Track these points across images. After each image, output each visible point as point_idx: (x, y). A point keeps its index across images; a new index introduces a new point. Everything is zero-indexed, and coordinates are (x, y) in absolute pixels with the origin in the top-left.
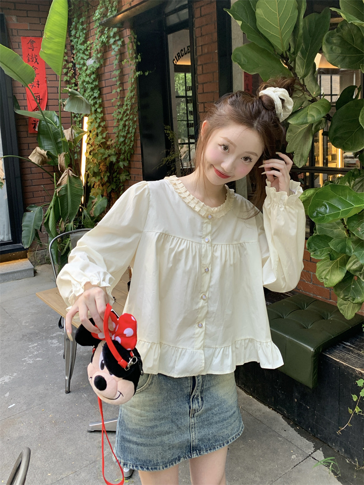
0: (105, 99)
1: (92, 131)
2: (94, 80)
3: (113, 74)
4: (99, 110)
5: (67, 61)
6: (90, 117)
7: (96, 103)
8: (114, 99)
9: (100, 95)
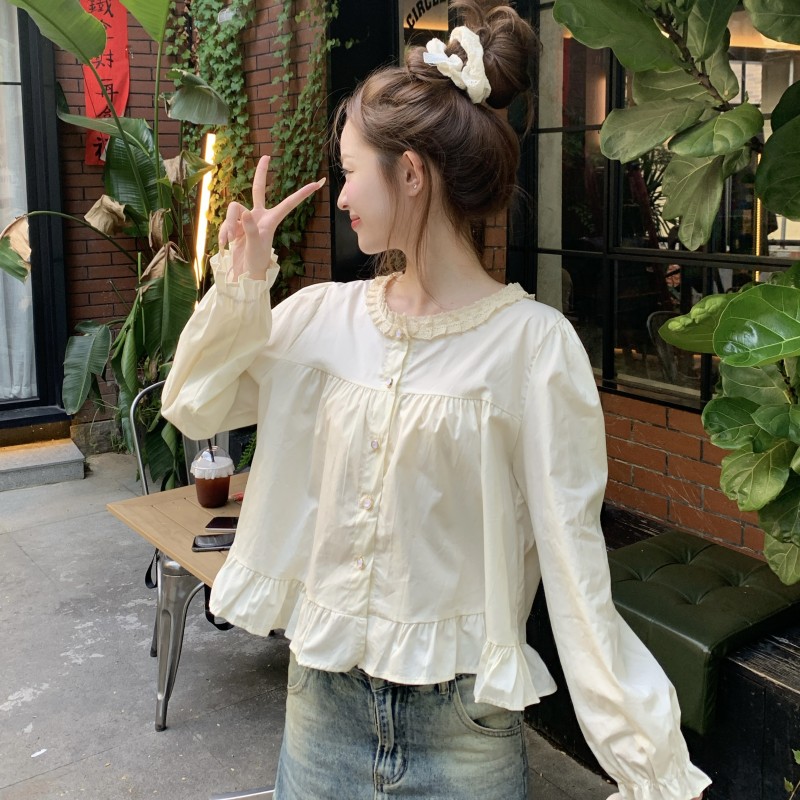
0: (255, 97)
1: (224, 165)
2: (233, 56)
3: (275, 42)
4: (241, 120)
5: (173, 12)
6: (220, 134)
7: (234, 105)
8: (276, 97)
9: (246, 88)
